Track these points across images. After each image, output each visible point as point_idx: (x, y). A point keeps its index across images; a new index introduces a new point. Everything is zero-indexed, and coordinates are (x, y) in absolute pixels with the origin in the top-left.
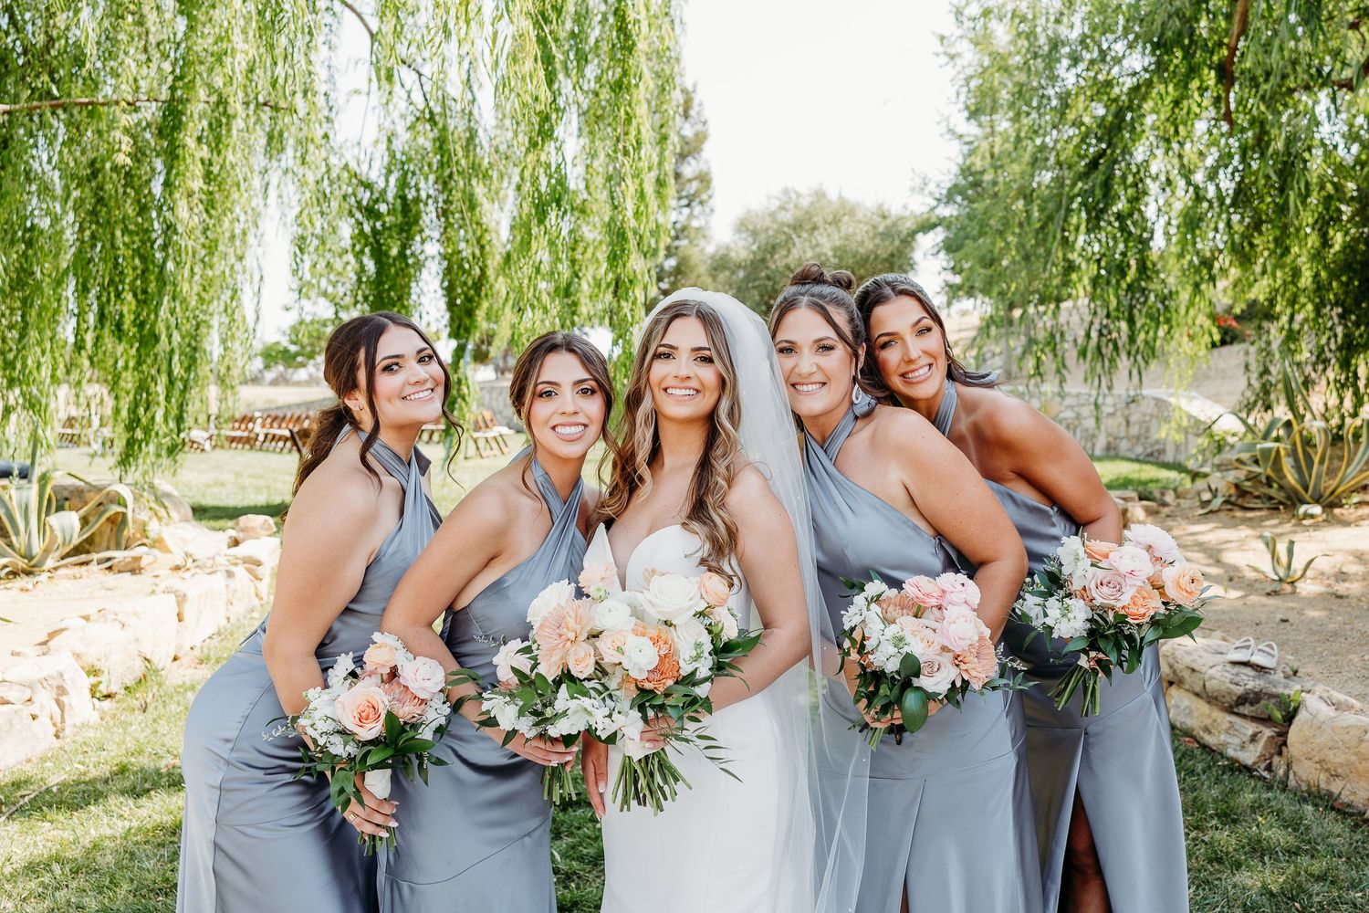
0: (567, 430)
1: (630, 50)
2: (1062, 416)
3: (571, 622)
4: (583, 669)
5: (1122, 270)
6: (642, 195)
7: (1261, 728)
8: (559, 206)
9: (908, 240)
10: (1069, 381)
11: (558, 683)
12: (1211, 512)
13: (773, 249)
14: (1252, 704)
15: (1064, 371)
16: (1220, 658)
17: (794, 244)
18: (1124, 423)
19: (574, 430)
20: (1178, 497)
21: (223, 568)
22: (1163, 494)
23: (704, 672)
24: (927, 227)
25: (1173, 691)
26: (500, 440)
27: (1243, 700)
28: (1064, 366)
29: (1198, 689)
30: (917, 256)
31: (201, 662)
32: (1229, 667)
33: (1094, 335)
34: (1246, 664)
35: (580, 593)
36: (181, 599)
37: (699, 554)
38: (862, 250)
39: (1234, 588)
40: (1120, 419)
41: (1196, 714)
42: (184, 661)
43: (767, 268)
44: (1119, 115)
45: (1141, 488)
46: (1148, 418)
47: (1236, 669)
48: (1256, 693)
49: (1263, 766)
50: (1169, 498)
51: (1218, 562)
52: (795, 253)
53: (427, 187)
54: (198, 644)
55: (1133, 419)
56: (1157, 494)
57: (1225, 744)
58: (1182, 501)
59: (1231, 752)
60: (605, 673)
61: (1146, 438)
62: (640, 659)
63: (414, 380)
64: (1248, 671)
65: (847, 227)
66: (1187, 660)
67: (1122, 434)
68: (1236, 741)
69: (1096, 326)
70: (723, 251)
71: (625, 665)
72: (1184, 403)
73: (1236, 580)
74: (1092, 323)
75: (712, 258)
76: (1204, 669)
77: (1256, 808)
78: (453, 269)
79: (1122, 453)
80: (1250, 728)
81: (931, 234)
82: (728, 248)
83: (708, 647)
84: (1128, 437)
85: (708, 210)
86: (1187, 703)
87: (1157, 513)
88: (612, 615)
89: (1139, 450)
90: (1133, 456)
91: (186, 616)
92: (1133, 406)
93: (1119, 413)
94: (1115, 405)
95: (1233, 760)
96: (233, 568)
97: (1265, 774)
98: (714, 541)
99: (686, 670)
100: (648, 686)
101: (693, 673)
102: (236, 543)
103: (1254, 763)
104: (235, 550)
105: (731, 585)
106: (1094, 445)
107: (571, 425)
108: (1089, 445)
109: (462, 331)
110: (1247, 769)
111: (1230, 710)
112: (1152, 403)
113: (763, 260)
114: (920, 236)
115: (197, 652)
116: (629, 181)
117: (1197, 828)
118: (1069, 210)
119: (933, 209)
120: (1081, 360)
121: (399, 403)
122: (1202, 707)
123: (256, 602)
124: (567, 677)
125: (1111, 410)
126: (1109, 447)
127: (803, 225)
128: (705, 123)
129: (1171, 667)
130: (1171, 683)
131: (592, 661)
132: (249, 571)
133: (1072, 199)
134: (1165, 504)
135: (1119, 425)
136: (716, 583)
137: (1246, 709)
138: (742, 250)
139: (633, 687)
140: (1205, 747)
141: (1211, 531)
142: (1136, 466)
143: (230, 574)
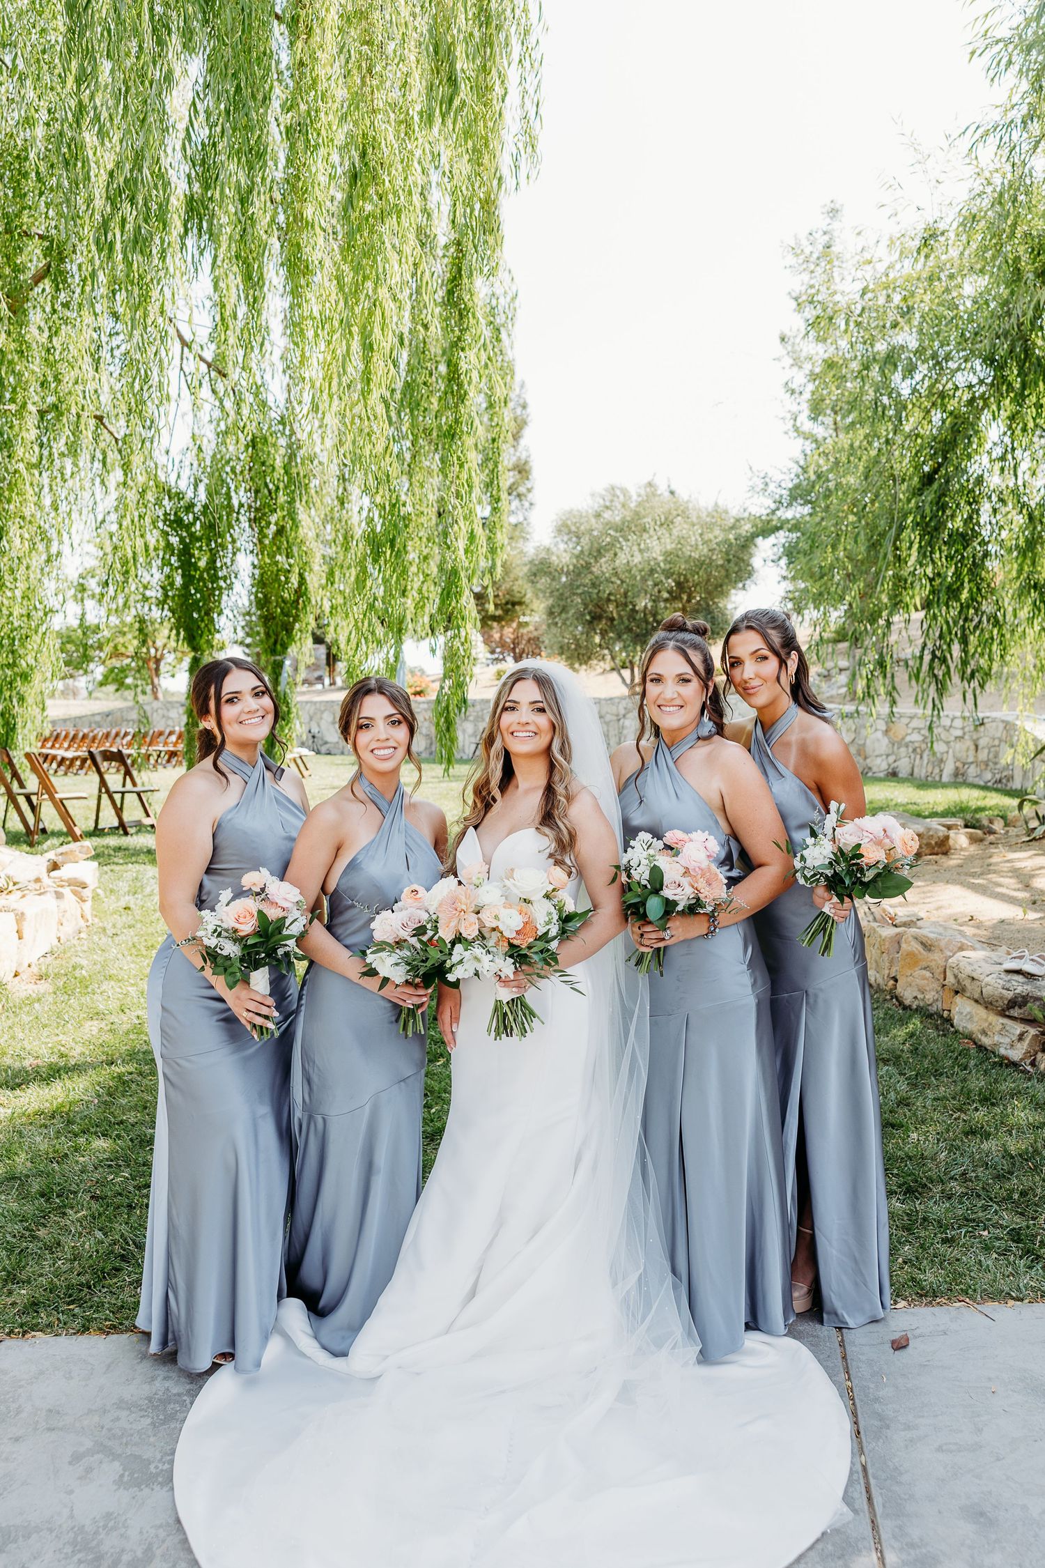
0: (382, 752)
1: (462, 398)
2: (908, 739)
3: (464, 899)
4: (470, 932)
5: (953, 592)
6: (472, 537)
7: (1028, 1028)
8: (392, 547)
9: (746, 544)
10: (899, 704)
11: (453, 943)
12: (1034, 839)
13: (598, 553)
14: (1020, 1007)
15: (895, 694)
16: (998, 968)
17: (621, 548)
18: (973, 747)
19: (386, 752)
20: (1006, 825)
21: (52, 889)
22: (991, 822)
23: (554, 931)
24: (767, 529)
25: (958, 999)
26: (299, 761)
27: (1013, 1003)
28: (894, 688)
29: (977, 996)
30: (756, 562)
31: (40, 978)
32: (1003, 975)
33: (927, 658)
34: (1018, 972)
35: (460, 883)
36: (20, 917)
37: (548, 851)
38: (696, 555)
39: (1036, 911)
40: (969, 743)
41: (976, 1019)
42: (23, 976)
43: (591, 573)
44: (955, 430)
45: (968, 817)
46: (996, 742)
47: (1010, 977)
48: (1023, 997)
49: (1028, 1062)
50: (998, 826)
51: (1027, 886)
52: (622, 559)
53: (241, 497)
54: (34, 960)
55: (982, 743)
56: (985, 822)
57: (997, 1045)
58: (1010, 829)
59: (1002, 1051)
60: (484, 938)
61: (996, 763)
62: (511, 923)
63: (247, 710)
64: (1020, 978)
65: (680, 527)
66: (968, 970)
67: (971, 759)
68: (1007, 1040)
69: (930, 645)
70: (543, 555)
71: (501, 928)
72: (1028, 726)
73: (1039, 903)
74: (925, 645)
75: (531, 562)
76: (982, 977)
77: (1015, 1094)
78: (266, 583)
79: (970, 780)
80: (1018, 1028)
81: (772, 539)
82: (548, 550)
83: (556, 917)
84: (976, 762)
85: (527, 504)
86: (968, 1009)
87: (982, 840)
88: (490, 895)
89: (988, 776)
90: (982, 783)
91: (25, 934)
92: (982, 728)
93: (967, 737)
94: (963, 728)
95: (1003, 1058)
96: (60, 890)
97: (1029, 1068)
98: (559, 841)
99: (540, 932)
100: (516, 942)
101: (547, 933)
102: (55, 866)
103: (1022, 1060)
104: (55, 874)
105: (569, 874)
106: (941, 771)
107: (384, 748)
108: (937, 770)
109: (279, 647)
110: (1014, 1065)
111: (1003, 1013)
112: (1001, 726)
113: (588, 566)
114: (759, 540)
115: (35, 969)
116: (461, 523)
117: (960, 1110)
118: (901, 529)
119: (773, 512)
120: (914, 682)
121: (236, 726)
122: (981, 1012)
123: (82, 923)
124: (459, 939)
125: (959, 733)
126: (956, 774)
127: (632, 527)
128: (524, 407)
129: (956, 977)
130: (957, 992)
131: (477, 927)
132: (75, 893)
133: (905, 517)
134: (992, 832)
135: (968, 750)
136: (559, 874)
137: (1016, 1012)
138: (563, 554)
139: (506, 944)
140: (981, 1048)
141: (1030, 857)
142: (981, 793)
143: (59, 896)
